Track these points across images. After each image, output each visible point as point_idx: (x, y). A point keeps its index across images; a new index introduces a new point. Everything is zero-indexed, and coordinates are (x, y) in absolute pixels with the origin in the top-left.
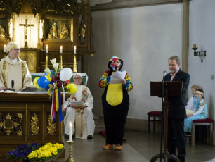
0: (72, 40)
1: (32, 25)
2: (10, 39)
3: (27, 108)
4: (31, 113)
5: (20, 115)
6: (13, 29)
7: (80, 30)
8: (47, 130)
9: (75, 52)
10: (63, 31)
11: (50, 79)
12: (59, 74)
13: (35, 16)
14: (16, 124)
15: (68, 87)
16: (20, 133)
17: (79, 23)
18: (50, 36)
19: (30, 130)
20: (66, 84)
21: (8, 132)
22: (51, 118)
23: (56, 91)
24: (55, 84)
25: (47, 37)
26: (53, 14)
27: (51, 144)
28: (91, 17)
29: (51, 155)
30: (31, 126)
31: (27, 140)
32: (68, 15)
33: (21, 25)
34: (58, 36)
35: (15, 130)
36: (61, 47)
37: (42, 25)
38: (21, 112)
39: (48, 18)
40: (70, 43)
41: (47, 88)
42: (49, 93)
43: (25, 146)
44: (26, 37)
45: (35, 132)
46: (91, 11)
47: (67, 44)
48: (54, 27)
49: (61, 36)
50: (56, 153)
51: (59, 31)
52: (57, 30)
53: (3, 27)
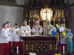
0: (63, 17)
1: (49, 12)
3: (48, 41)
4: (50, 43)
5: (46, 44)
6: (42, 14)
9: (64, 21)
10: (60, 14)
11: (56, 31)
12: (59, 29)
13: (49, 9)
14: (44, 47)
15: (62, 34)
16: (46, 50)
18: (55, 16)
19: (49, 49)
20: (62, 33)
21: (42, 50)
22: (57, 45)
23: (58, 35)
24: (58, 33)
26: (56, 8)
27: (57, 54)
28: (70, 8)
31: (48, 53)
32: (61, 8)
33: (45, 12)
36: (59, 20)
37: (52, 12)
38: (46, 43)
39: (54, 9)
40: (62, 18)
41: (55, 34)
44: (47, 17)
45: (51, 50)
46: (70, 6)
47: (61, 18)
48: (56, 13)
49: (59, 16)
51: (58, 14)
52: (57, 13)
53: (38, 13)
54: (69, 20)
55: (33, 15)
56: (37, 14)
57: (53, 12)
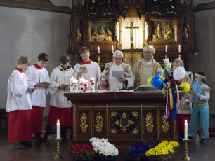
0: (176, 40)
1: (138, 27)
3: (142, 106)
4: (146, 112)
5: (135, 114)
6: (120, 32)
8: (162, 128)
9: (180, 52)
10: (167, 32)
11: (164, 78)
12: (172, 73)
13: (140, 18)
14: (132, 123)
15: (181, 85)
16: (136, 131)
17: (183, 23)
18: (154, 37)
19: (145, 128)
20: (180, 83)
21: (124, 130)
22: (166, 117)
23: (170, 90)
24: (169, 84)
25: (152, 38)
26: (157, 16)
27: (167, 142)
28: (194, 17)
29: (168, 153)
30: (145, 124)
31: (142, 138)
32: (172, 16)
33: (127, 27)
35: (131, 128)
36: (166, 47)
37: (147, 26)
38: (135, 111)
39: (152, 20)
40: (174, 43)
41: (161, 87)
42: (163, 91)
43: (142, 144)
44: (132, 39)
45: (150, 130)
46: (194, 11)
48: (158, 29)
49: (166, 36)
50: (172, 151)
51: (163, 32)
52: (161, 30)
53: (110, 30)
54: (193, 48)
55: (95, 36)
56: (106, 31)
57: (149, 26)
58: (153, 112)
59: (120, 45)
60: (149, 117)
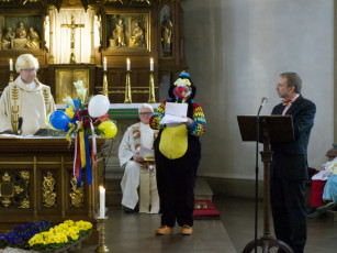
0: (149, 48)
1: (83, 26)
2: (47, 50)
3: (35, 162)
4: (43, 171)
5: (25, 175)
6: (51, 33)
7: (163, 31)
8: (70, 198)
9: (152, 69)
11: (72, 114)
13: (86, 9)
14: (18, 189)
15: (101, 126)
16: (25, 204)
17: (162, 19)
18: (112, 42)
21: (7, 202)
22: (75, 179)
23: (82, 134)
24: (79, 124)
25: (108, 44)
26: (118, 6)
29: (66, 240)
30: (43, 192)
31: (36, 215)
32: (142, 7)
33: (63, 25)
34: (126, 42)
35: (18, 199)
36: (128, 61)
38: (27, 170)
39: (109, 13)
42: (68, 137)
43: (29, 225)
44: (73, 46)
47: (139, 56)
48: (119, 28)
49: (132, 42)
50: (75, 237)
51: (128, 34)
52: (124, 31)
54: (177, 63)
55: (9, 40)
57: (102, 23)
58: (55, 172)
59: (52, 57)
60: (48, 181)
